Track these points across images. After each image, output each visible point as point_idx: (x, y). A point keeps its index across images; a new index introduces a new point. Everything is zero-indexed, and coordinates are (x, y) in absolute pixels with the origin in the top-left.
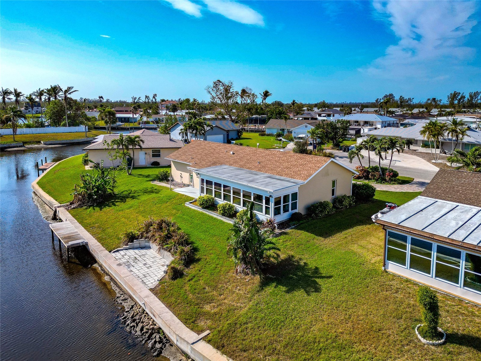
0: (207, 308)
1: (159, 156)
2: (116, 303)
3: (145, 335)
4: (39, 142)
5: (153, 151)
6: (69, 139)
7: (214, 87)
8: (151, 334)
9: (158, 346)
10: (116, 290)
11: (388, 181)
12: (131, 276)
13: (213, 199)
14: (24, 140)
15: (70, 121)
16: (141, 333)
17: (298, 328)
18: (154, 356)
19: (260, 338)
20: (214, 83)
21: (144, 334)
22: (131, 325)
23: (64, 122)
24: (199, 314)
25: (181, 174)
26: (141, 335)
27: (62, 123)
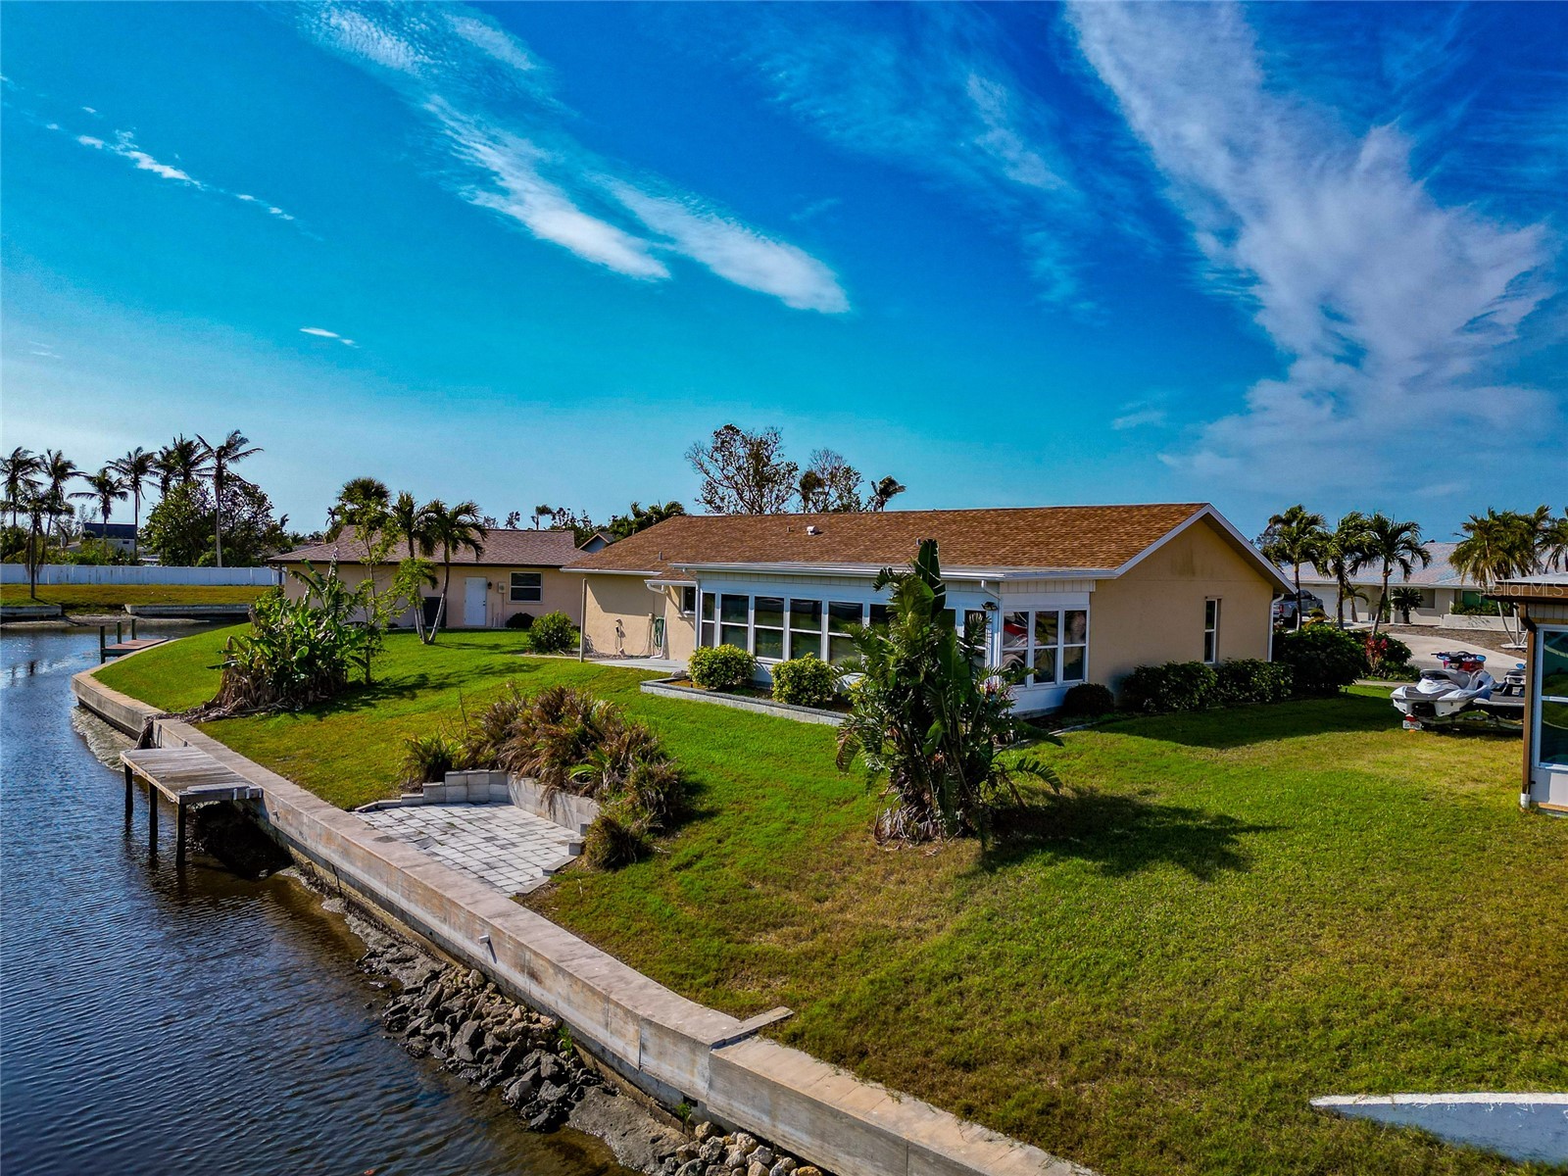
0: (768, 942)
1: (535, 595)
2: (367, 971)
3: (491, 1061)
4: (118, 608)
5: (515, 579)
6: (222, 601)
7: (716, 449)
8: (519, 1053)
9: (549, 1093)
10: (368, 935)
11: (1377, 671)
12: (433, 866)
13: (750, 661)
14: (68, 598)
15: (230, 552)
16: (473, 1053)
17: (1205, 985)
18: (532, 1129)
19: (1034, 1021)
20: (718, 434)
21: (488, 1057)
22: (430, 1031)
23: (208, 555)
24: (732, 960)
25: (619, 621)
26: (473, 1062)
27: (201, 559)
